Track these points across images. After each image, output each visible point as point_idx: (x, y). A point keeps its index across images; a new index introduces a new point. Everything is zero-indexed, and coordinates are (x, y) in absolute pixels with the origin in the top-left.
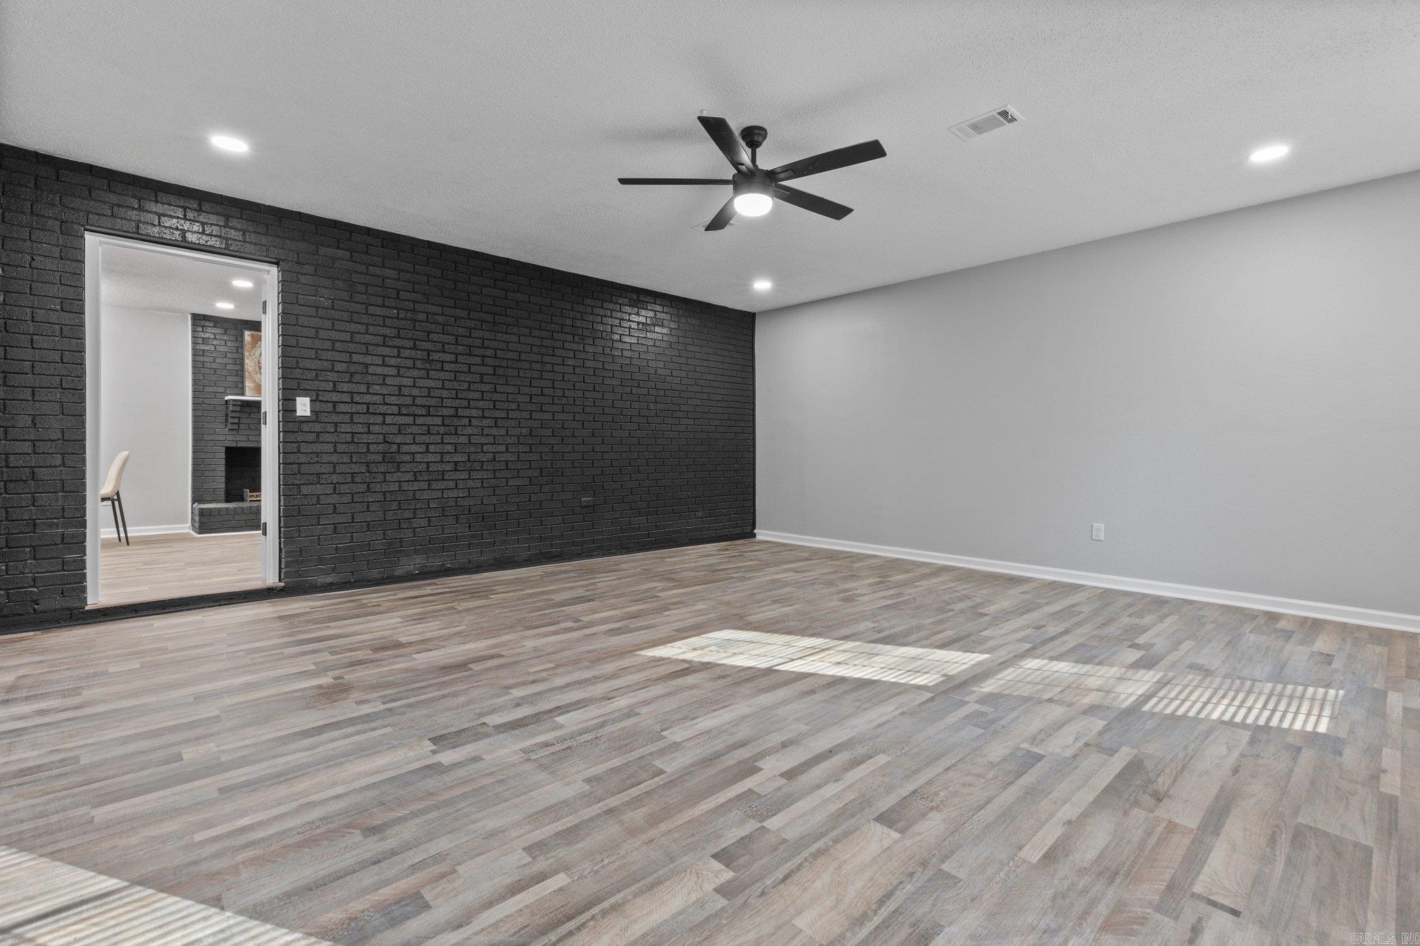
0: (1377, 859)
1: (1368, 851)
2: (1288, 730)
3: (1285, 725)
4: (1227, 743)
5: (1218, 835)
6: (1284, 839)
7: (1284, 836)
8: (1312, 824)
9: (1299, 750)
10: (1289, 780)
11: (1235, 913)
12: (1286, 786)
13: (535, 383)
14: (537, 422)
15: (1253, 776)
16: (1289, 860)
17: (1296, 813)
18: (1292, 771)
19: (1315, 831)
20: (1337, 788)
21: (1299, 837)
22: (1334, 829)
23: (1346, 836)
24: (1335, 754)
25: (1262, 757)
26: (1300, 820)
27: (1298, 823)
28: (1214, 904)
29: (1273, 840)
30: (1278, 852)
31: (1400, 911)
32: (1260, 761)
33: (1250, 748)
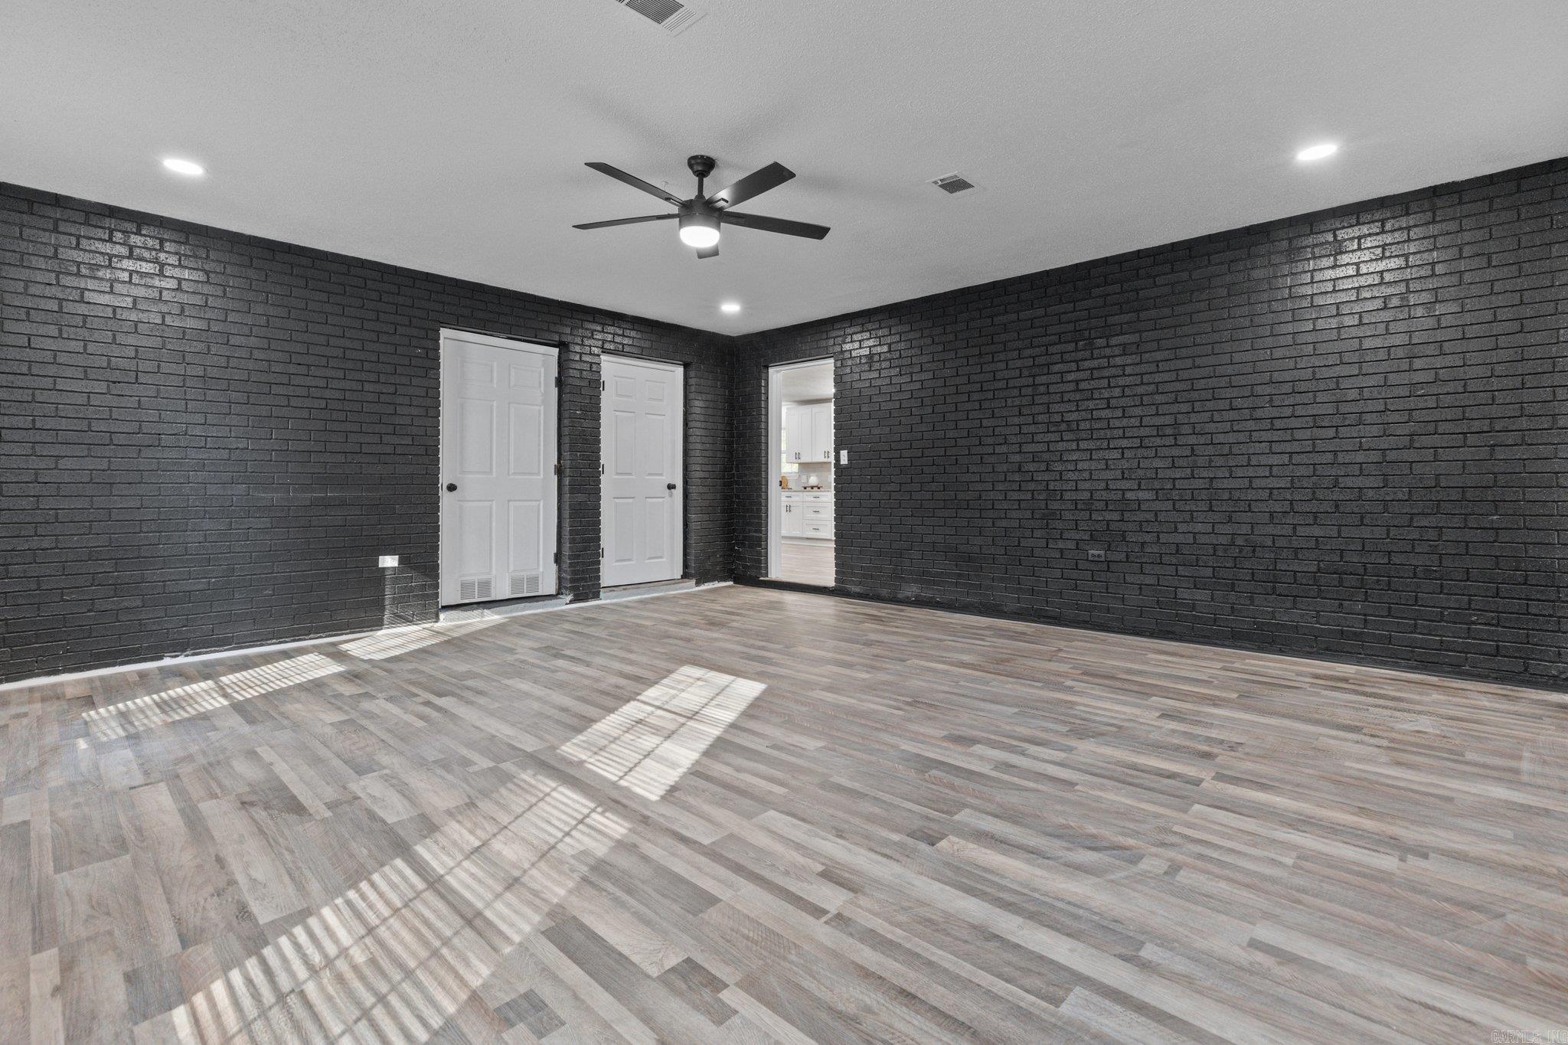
0: (50, 868)
1: (58, 870)
2: (226, 969)
3: (236, 976)
4: (265, 886)
5: (179, 811)
6: (131, 836)
7: (133, 838)
8: (115, 860)
9: (185, 942)
10: (163, 887)
11: (131, 788)
12: (161, 878)
13: (1025, 411)
14: (1028, 455)
15: (199, 867)
16: (120, 827)
17: (136, 863)
18: (169, 901)
19: (110, 856)
20: (108, 914)
21: (121, 845)
22: (94, 868)
23: (81, 870)
24: (134, 971)
25: (213, 895)
26: (128, 857)
27: (128, 853)
28: (146, 785)
29: (139, 831)
30: (130, 826)
31: (28, 845)
32: (210, 889)
33: (236, 897)
